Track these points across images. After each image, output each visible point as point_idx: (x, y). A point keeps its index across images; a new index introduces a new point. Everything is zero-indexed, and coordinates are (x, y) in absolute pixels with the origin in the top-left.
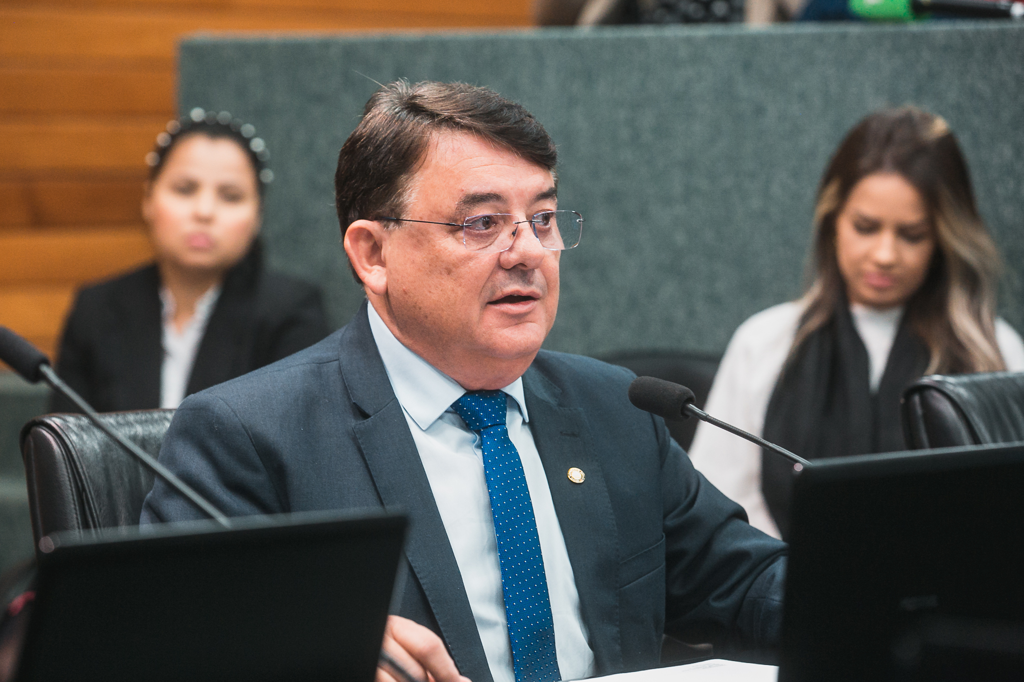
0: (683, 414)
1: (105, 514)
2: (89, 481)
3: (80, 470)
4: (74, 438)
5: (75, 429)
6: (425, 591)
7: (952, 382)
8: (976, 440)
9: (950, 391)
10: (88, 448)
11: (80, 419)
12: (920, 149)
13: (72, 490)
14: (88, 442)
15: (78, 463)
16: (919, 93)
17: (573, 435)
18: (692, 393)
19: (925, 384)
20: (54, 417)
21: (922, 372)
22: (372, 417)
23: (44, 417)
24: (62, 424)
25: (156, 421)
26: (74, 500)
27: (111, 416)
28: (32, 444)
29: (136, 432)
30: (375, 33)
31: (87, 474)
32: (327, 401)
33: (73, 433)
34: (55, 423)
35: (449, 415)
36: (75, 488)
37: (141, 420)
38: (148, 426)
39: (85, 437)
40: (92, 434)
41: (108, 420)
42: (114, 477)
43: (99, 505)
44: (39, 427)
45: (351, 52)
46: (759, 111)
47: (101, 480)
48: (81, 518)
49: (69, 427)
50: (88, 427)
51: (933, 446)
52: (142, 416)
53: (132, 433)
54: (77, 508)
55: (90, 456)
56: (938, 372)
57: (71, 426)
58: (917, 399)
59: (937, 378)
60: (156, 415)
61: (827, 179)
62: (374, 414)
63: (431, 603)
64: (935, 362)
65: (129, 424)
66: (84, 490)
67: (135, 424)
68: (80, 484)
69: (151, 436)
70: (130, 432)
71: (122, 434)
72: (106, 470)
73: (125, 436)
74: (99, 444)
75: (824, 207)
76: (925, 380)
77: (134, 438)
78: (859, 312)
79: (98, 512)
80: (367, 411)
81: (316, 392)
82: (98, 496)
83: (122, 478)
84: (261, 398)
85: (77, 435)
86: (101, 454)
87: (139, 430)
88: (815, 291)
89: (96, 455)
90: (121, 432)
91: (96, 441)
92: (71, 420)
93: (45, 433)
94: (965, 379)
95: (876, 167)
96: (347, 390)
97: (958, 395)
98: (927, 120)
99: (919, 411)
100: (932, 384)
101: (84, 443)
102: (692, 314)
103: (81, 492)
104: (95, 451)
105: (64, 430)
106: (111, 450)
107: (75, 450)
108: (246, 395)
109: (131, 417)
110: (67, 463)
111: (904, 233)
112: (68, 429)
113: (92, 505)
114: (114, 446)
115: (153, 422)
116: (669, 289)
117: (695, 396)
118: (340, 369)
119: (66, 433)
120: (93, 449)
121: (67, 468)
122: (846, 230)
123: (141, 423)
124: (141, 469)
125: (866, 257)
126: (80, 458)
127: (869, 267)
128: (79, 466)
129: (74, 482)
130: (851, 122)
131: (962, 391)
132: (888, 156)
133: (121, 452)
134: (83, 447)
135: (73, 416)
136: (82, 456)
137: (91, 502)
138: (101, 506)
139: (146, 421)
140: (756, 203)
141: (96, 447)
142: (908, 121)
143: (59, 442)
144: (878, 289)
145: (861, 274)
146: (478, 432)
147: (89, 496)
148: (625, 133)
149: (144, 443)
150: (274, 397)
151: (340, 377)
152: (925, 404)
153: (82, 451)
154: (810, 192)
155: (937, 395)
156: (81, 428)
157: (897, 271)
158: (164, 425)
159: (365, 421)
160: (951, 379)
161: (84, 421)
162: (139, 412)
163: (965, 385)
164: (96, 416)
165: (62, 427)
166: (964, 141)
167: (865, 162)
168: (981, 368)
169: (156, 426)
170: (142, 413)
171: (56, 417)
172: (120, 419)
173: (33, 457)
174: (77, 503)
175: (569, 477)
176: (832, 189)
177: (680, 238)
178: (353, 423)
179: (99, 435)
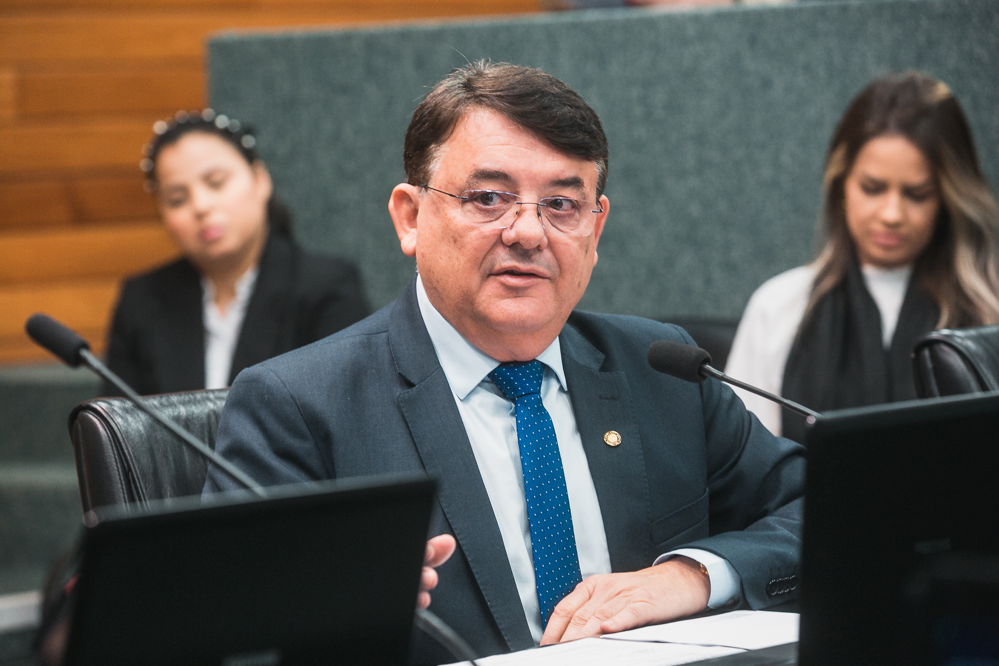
0: (700, 374)
1: (151, 492)
2: (134, 461)
3: (126, 451)
4: (119, 420)
5: (120, 412)
6: (465, 552)
7: (961, 337)
8: (984, 387)
9: (959, 344)
10: (132, 430)
11: (125, 403)
12: (923, 111)
13: (118, 471)
14: (133, 424)
15: (123, 445)
16: (920, 60)
17: (613, 398)
18: (708, 355)
19: (933, 338)
20: (99, 401)
21: (934, 327)
22: (417, 386)
23: (90, 402)
24: (107, 408)
25: (199, 402)
26: (120, 479)
27: (154, 398)
28: (80, 428)
29: (180, 413)
30: (396, 24)
31: (132, 455)
32: (374, 371)
33: (118, 416)
34: (101, 407)
35: (486, 384)
36: (121, 468)
37: (184, 401)
38: (192, 407)
39: (130, 419)
40: (136, 416)
41: (152, 402)
42: (159, 457)
43: (145, 484)
44: (86, 412)
45: (371, 43)
46: (767, 84)
47: (145, 460)
48: (128, 497)
49: (113, 410)
50: (132, 410)
51: (943, 393)
52: (185, 397)
53: (176, 414)
54: (124, 487)
55: (135, 437)
56: (948, 327)
57: (116, 409)
58: (927, 353)
59: (946, 332)
60: (199, 396)
61: (834, 145)
62: (419, 383)
63: (470, 563)
64: (945, 317)
65: (172, 405)
66: (130, 470)
67: (178, 405)
68: (126, 465)
69: (194, 416)
70: (173, 412)
71: (165, 415)
72: (151, 451)
73: (169, 417)
74: (143, 425)
75: (833, 171)
76: (934, 335)
77: (177, 419)
78: (870, 272)
79: (144, 491)
80: (412, 381)
81: (364, 362)
82: (144, 475)
83: (167, 457)
84: (310, 369)
85: (122, 417)
86: (145, 435)
87: (183, 411)
88: (827, 254)
89: (141, 436)
90: (164, 413)
91: (141, 423)
92: (116, 404)
93: (91, 416)
94: (972, 332)
95: (882, 130)
96: (394, 360)
97: (967, 348)
98: (930, 84)
99: (929, 364)
100: (941, 338)
101: (129, 425)
102: (708, 281)
103: (127, 472)
104: (140, 431)
105: (109, 413)
106: (155, 431)
107: (120, 431)
108: (295, 367)
109: (174, 398)
110: (113, 444)
111: (910, 193)
112: (112, 412)
113: (138, 484)
114: (158, 427)
115: (195, 402)
116: (686, 259)
117: (711, 357)
118: (388, 340)
119: (111, 416)
120: (139, 431)
121: (113, 449)
122: (854, 192)
123: (184, 403)
124: (184, 448)
125: (874, 217)
126: (126, 440)
127: (878, 227)
128: (124, 447)
129: (120, 463)
130: (855, 90)
131: (970, 344)
132: (892, 120)
133: (165, 433)
134: (127, 429)
135: (117, 400)
136: (127, 437)
137: (137, 481)
138: (147, 484)
139: (189, 402)
140: (766, 172)
141: (141, 428)
142: (911, 85)
143: (104, 425)
144: (887, 248)
145: (870, 233)
146: (513, 401)
147: (135, 476)
148: (638, 111)
149: (187, 423)
150: (322, 368)
151: (388, 347)
152: (935, 357)
153: (127, 432)
154: (818, 159)
155: (946, 348)
156: (126, 410)
157: (904, 230)
158: (207, 404)
159: (409, 390)
160: (959, 333)
161: (129, 404)
162: (183, 393)
163: (972, 338)
164: (140, 400)
165: (107, 411)
166: (965, 104)
167: (870, 125)
168: (988, 320)
169: (198, 405)
170: (185, 394)
171: (102, 401)
172: (164, 400)
173: (81, 441)
174: (123, 482)
175: (605, 440)
176: (840, 154)
177: (695, 210)
178: (398, 391)
179: (143, 416)
